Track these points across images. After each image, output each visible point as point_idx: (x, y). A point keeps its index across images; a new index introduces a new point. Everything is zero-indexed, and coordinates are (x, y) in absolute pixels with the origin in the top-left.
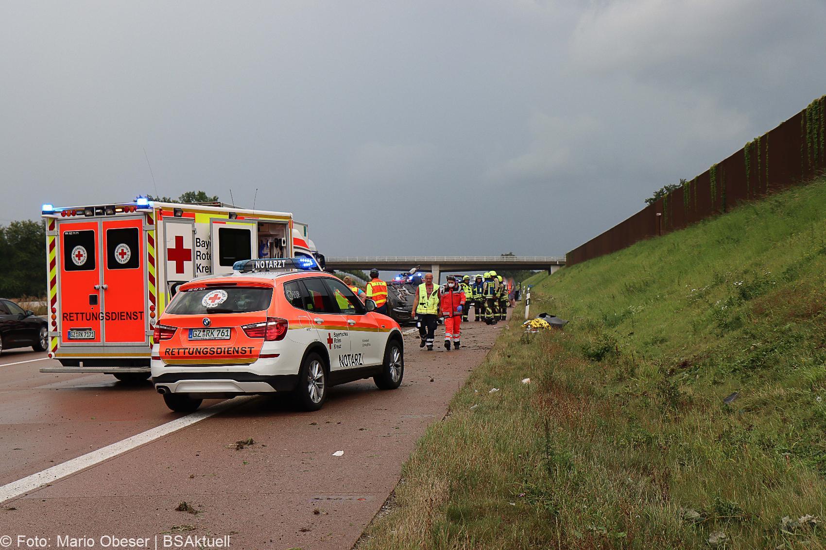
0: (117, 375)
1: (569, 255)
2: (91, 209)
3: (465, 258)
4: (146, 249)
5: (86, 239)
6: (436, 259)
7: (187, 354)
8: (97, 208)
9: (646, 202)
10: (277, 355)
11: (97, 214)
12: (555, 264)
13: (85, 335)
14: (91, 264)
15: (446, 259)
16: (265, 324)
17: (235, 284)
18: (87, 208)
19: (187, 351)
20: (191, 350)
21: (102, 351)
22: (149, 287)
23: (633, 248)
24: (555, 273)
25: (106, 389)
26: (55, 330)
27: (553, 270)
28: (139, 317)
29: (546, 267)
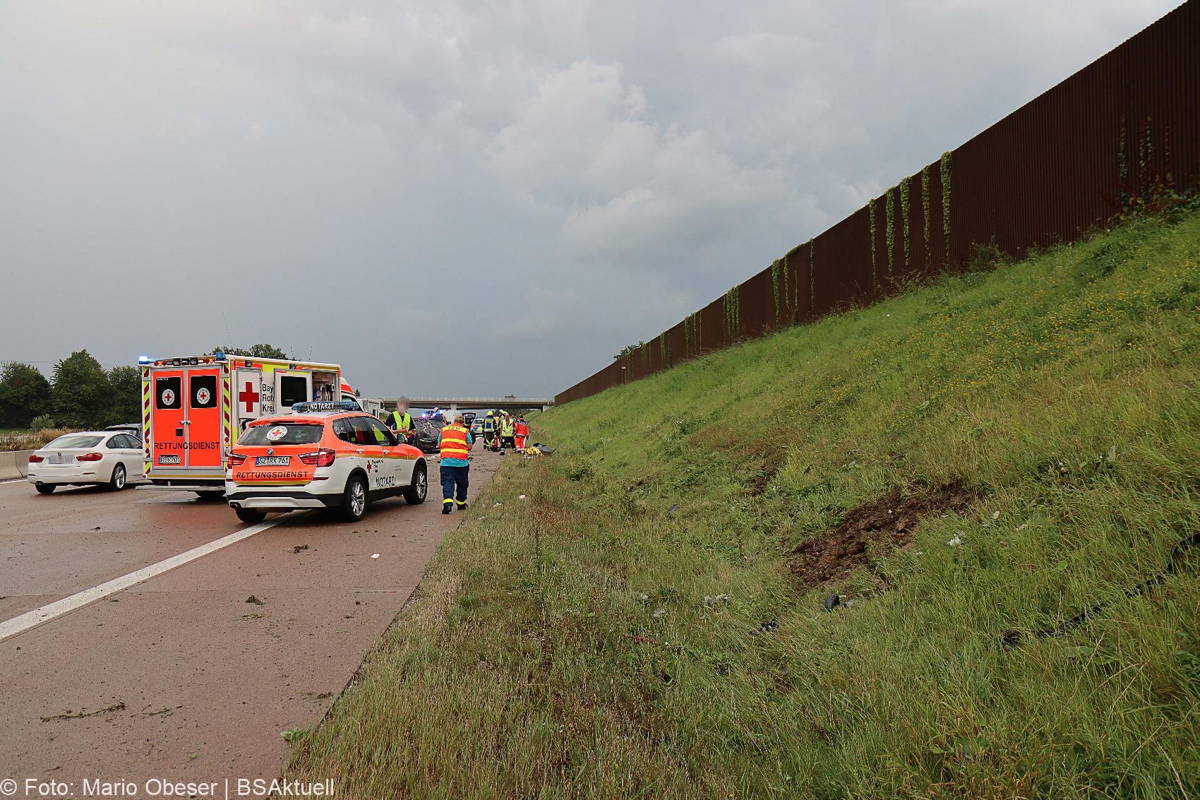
0: (198, 492)
1: (556, 397)
2: (178, 360)
3: (477, 400)
4: (222, 392)
5: (174, 384)
6: (454, 399)
7: (254, 477)
8: (183, 360)
9: (615, 357)
10: (327, 478)
11: (183, 364)
12: (546, 404)
13: (171, 460)
14: (177, 404)
15: (462, 399)
16: (317, 454)
17: (294, 422)
18: (175, 360)
19: (254, 474)
20: (258, 474)
21: (185, 473)
22: (224, 423)
23: (604, 393)
24: (546, 411)
25: (190, 503)
26: (149, 456)
27: (545, 408)
28: (216, 447)
29: (539, 406)
